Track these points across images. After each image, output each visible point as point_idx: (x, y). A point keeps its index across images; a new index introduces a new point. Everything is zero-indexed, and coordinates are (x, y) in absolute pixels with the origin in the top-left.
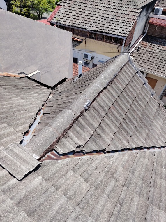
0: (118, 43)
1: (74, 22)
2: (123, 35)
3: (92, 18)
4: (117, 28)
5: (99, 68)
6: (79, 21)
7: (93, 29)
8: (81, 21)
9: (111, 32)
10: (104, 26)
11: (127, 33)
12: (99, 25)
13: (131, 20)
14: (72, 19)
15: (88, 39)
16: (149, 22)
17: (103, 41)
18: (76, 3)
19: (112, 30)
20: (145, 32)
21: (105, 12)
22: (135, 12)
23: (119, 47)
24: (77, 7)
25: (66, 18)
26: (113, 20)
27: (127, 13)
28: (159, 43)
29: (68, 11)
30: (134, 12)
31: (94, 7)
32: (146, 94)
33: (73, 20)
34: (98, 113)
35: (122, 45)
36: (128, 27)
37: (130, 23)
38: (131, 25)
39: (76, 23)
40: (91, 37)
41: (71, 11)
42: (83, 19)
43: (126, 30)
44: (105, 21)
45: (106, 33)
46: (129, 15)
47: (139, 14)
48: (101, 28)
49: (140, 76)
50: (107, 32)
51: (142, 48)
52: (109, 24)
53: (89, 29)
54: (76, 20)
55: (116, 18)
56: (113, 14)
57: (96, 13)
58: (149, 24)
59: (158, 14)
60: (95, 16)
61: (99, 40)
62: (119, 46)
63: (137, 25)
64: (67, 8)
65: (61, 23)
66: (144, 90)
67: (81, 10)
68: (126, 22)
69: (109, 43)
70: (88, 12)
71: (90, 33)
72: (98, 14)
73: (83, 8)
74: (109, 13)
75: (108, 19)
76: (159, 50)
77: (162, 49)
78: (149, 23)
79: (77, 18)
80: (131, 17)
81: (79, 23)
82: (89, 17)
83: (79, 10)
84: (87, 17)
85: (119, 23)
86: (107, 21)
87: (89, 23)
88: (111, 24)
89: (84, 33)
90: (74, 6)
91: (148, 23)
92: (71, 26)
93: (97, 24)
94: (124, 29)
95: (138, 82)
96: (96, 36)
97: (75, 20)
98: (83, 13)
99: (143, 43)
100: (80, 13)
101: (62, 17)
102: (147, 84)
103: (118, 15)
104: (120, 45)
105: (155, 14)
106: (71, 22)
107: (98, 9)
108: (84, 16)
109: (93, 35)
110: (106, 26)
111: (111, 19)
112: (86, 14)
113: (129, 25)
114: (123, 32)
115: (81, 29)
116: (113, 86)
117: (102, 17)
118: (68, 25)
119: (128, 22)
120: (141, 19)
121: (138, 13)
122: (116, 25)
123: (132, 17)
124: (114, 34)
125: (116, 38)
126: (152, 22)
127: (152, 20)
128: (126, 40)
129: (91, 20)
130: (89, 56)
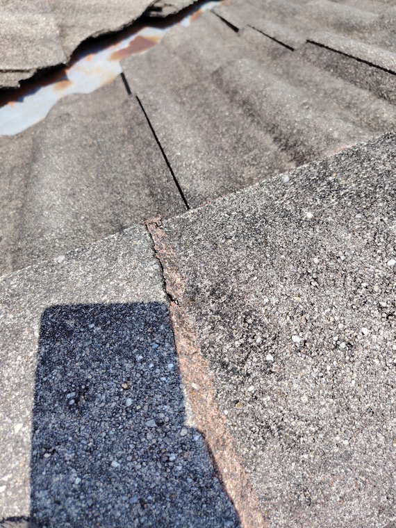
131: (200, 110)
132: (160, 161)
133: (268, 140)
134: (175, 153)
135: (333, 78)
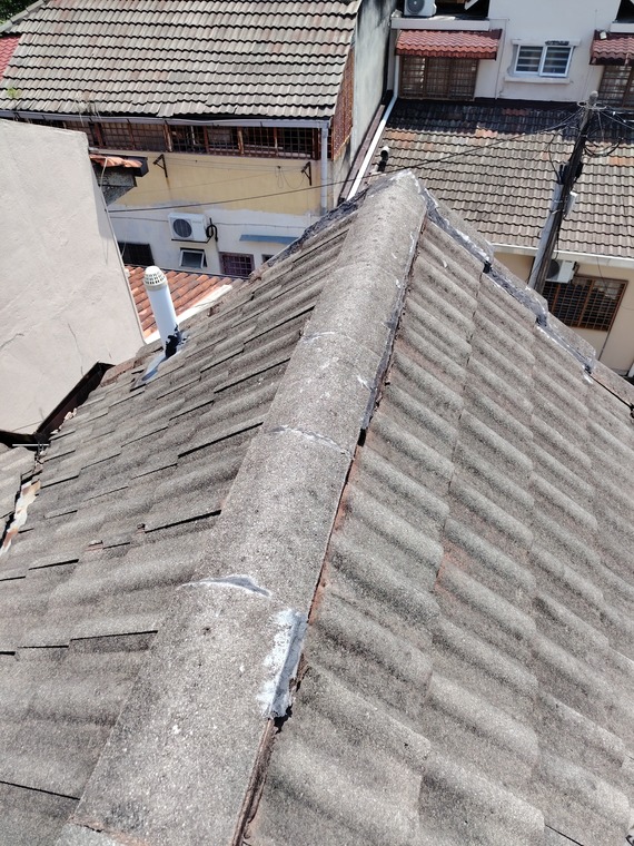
0: (302, 150)
1: (92, 96)
2: (316, 112)
3: (166, 66)
4: (281, 90)
5: (270, 286)
6: (116, 87)
7: (183, 108)
8: (124, 87)
9: (261, 110)
10: (227, 89)
11: (327, 100)
12: (204, 88)
13: (331, 50)
14: (83, 85)
15: (171, 157)
16: (396, 49)
17: (239, 154)
18: (84, 17)
19: (263, 99)
20: (391, 92)
21: (214, 34)
22: (336, 15)
23: (309, 164)
24: (91, 29)
25: (55, 84)
26: (258, 59)
27: (307, 22)
28: (453, 123)
29: (55, 51)
30: (332, 14)
31: (162, 18)
32: (561, 376)
33: (88, 86)
34: (378, 679)
35: (318, 157)
36: (324, 79)
37: (329, 59)
38: (335, 69)
39: (105, 97)
40: (181, 147)
41: (70, 52)
42: (128, 75)
43: (321, 90)
44: (225, 68)
45: (243, 116)
46: (317, 30)
47: (355, 20)
48: (215, 100)
49: (506, 286)
50: (245, 110)
51: (395, 154)
52: (244, 79)
53: (167, 111)
54: (103, 86)
55: (268, 48)
56: (250, 34)
57: (181, 44)
58: (398, 57)
59: (421, 14)
60: (178, 55)
61: (218, 153)
62: (306, 162)
63: (356, 66)
64: (48, 40)
65: (37, 108)
66: (547, 357)
67: (113, 42)
68: (313, 59)
69: (266, 156)
70: (146, 43)
71: (172, 128)
72: (187, 45)
73: (118, 30)
74: (233, 34)
75: (236, 58)
76: (463, 150)
77: (473, 141)
78: (399, 52)
79: (100, 75)
80: (326, 37)
81: (119, 97)
82: (152, 65)
83: (100, 41)
84: (146, 65)
85: (285, 69)
86: (235, 69)
87: (159, 87)
88: (252, 79)
89: (147, 134)
90: (79, 29)
91: (395, 54)
92: (85, 114)
93: (197, 88)
94: (313, 90)
95: (508, 318)
96: (202, 136)
97: (96, 86)
98: (122, 54)
99: (395, 135)
100: (109, 53)
101: (34, 84)
102: (548, 320)
103: (274, 35)
104: (311, 158)
105: (409, 17)
106: (79, 96)
107: (184, 26)
108: (131, 65)
109: (190, 135)
110: (234, 89)
111: (250, 58)
112: (136, 54)
113: (328, 69)
114: (311, 100)
115: (133, 120)
116: (404, 396)
117: (207, 57)
118: (71, 113)
119: (321, 59)
120: (365, 41)
121: (351, 16)
122: (275, 79)
123: (331, 36)
124: (275, 117)
125: (287, 131)
126: (408, 48)
127: (404, 41)
128: (330, 131)
129: (163, 76)
130: (193, 226)
131: (40, 745)
132: (45, 796)
133: (93, 727)
134: (49, 784)
135: (102, 656)
